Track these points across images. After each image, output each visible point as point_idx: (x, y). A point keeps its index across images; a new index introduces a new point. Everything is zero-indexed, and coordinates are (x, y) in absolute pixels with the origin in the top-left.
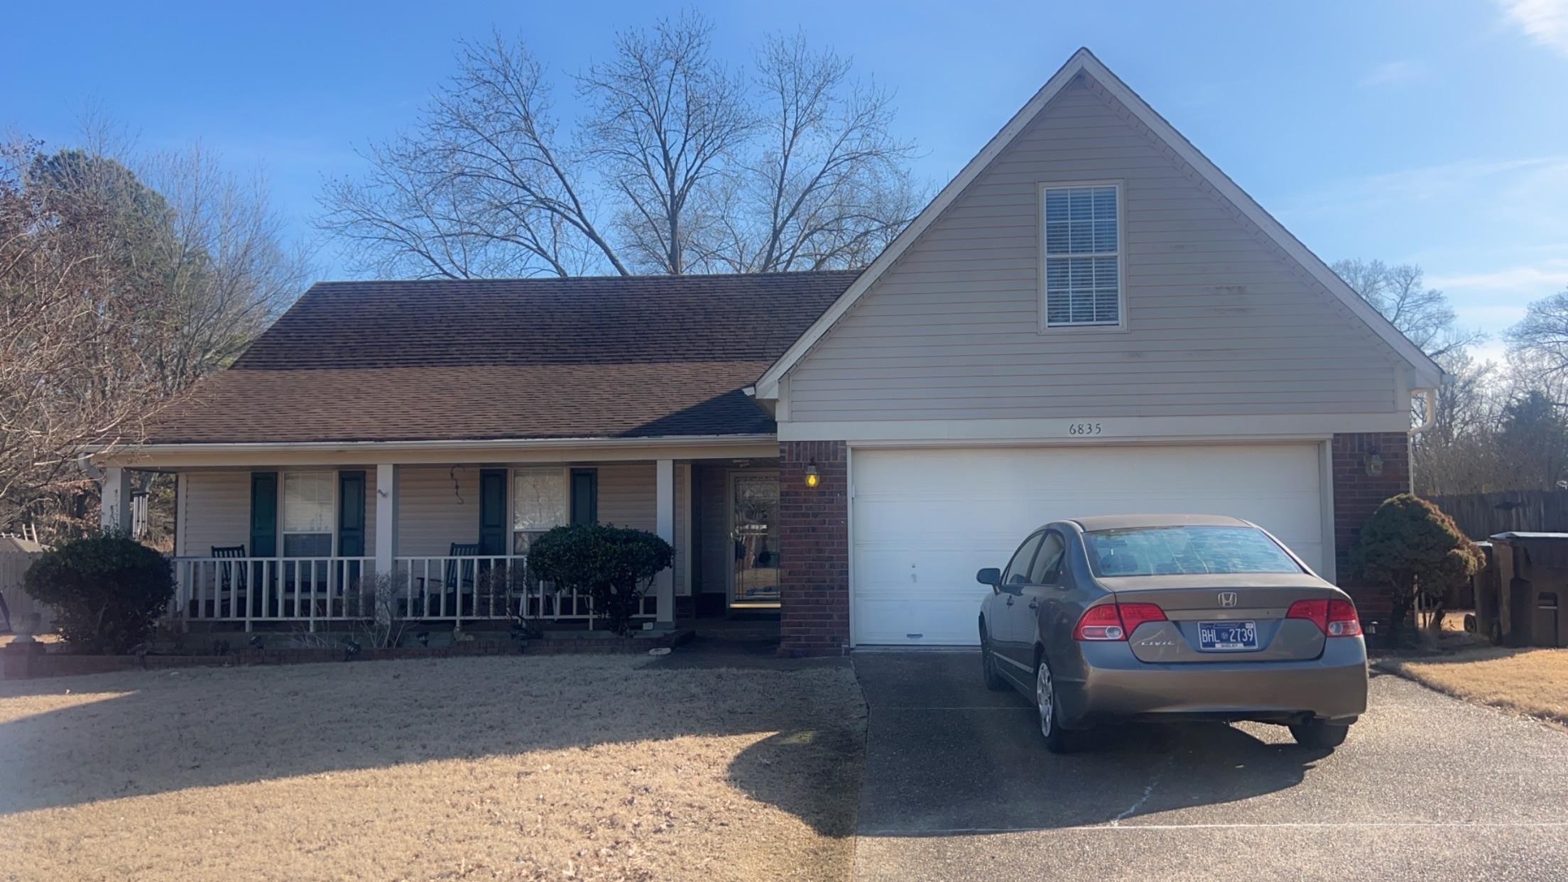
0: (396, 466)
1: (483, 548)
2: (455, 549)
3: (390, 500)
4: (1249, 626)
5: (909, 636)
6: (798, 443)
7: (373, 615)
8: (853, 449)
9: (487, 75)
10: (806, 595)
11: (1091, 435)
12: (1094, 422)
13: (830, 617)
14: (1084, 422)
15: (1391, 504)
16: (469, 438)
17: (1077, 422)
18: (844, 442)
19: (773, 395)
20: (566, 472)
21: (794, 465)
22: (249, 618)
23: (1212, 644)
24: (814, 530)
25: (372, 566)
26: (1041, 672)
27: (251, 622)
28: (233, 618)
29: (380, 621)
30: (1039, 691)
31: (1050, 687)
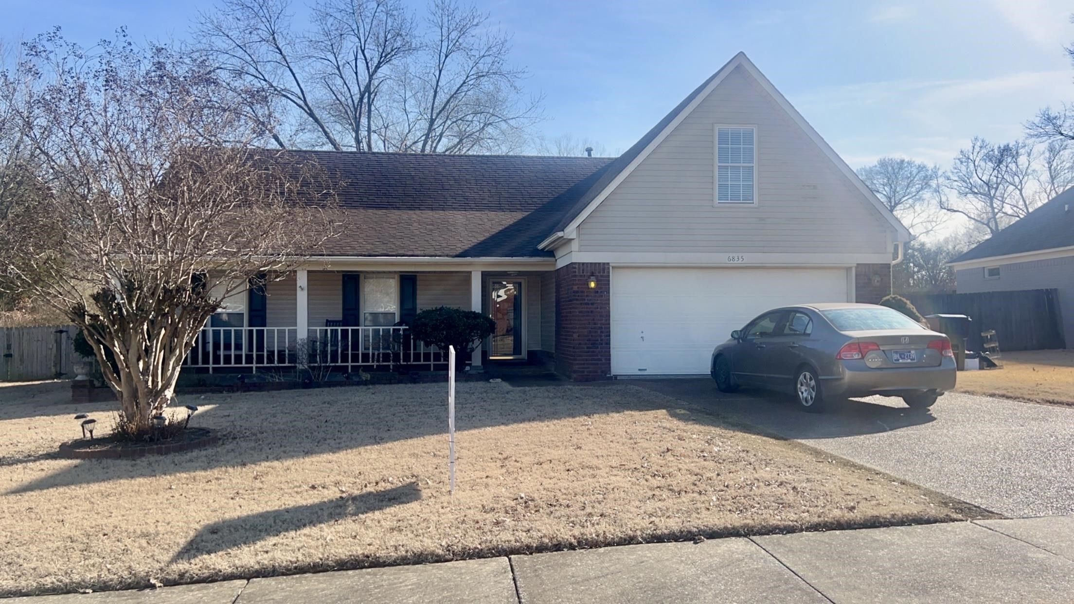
0: (309, 272)
2: (328, 323)
3: (305, 292)
4: (913, 352)
5: (640, 370)
6: (583, 264)
7: (295, 362)
8: (613, 267)
10: (588, 348)
11: (739, 262)
12: (740, 255)
13: (600, 360)
14: (736, 255)
15: (888, 300)
16: (361, 256)
17: (731, 255)
18: (608, 264)
19: (573, 235)
20: (397, 277)
21: (581, 276)
22: (211, 366)
23: (898, 360)
24: (592, 312)
25: (294, 333)
26: (802, 377)
27: (213, 368)
28: (200, 365)
29: (300, 367)
30: (799, 386)
31: (813, 383)
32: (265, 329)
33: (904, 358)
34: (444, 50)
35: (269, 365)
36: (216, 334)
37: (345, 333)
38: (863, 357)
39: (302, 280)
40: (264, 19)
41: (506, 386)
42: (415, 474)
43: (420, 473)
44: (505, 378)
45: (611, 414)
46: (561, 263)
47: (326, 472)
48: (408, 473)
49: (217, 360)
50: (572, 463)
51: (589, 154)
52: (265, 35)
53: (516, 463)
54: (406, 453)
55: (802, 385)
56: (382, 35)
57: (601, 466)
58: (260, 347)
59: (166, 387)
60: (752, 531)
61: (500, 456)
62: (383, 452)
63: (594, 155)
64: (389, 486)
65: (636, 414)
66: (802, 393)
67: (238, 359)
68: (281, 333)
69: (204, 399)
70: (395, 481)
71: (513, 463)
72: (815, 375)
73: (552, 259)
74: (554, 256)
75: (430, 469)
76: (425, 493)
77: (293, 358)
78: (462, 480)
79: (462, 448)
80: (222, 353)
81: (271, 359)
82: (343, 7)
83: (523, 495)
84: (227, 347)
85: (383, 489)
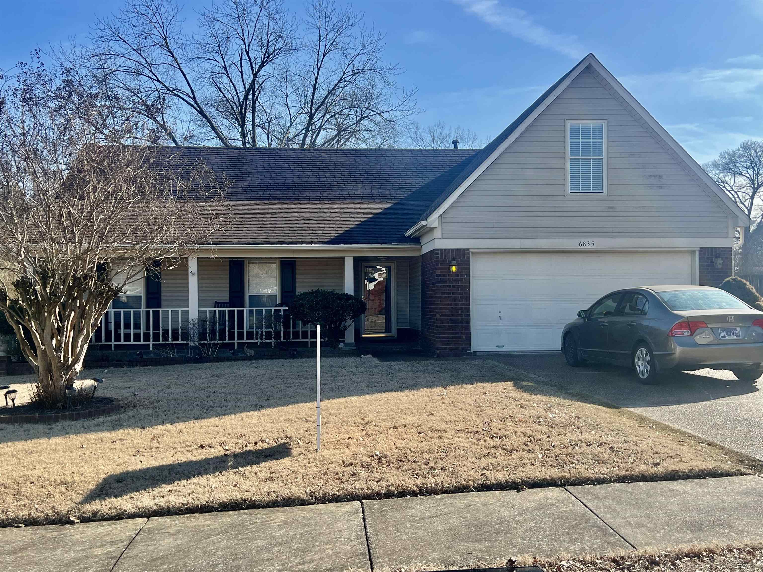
0: (199, 258)
1: (231, 304)
2: (217, 305)
3: (196, 277)
4: (738, 329)
5: (497, 346)
6: (445, 249)
7: (187, 339)
8: (472, 253)
9: (142, 10)
10: (449, 326)
11: (589, 247)
12: (590, 240)
13: (461, 337)
14: (586, 240)
15: (729, 281)
16: (245, 244)
17: (582, 241)
18: (468, 249)
19: (436, 224)
20: (278, 262)
21: (443, 261)
22: (113, 343)
23: (725, 337)
24: (453, 294)
25: (186, 314)
26: (638, 352)
27: (115, 345)
28: (103, 343)
29: (191, 344)
30: (636, 360)
31: (648, 357)
32: (160, 310)
33: (730, 335)
34: (322, 49)
35: (164, 342)
36: (117, 314)
37: (231, 313)
38: (692, 335)
39: (193, 266)
40: (157, 25)
41: (376, 361)
42: (289, 436)
43: (293, 435)
44: (375, 354)
45: (465, 386)
46: (426, 249)
47: (213, 434)
48: (282, 435)
49: (118, 338)
50: (424, 427)
51: (456, 146)
52: (159, 40)
53: (375, 427)
54: (282, 419)
55: (639, 360)
56: (265, 37)
57: (448, 429)
58: (156, 326)
59: (75, 362)
60: (568, 482)
61: (362, 421)
62: (262, 418)
63: (460, 146)
64: (266, 446)
65: (488, 385)
66: (639, 366)
67: (137, 336)
68: (175, 313)
69: (107, 373)
70: (271, 442)
71: (372, 427)
72: (650, 351)
73: (418, 245)
74: (420, 243)
75: (301, 432)
76: (295, 451)
77: (186, 336)
78: (328, 441)
79: (330, 414)
80: (122, 331)
81: (165, 338)
82: (229, 12)
83: (378, 453)
84: (127, 326)
85: (260, 448)
